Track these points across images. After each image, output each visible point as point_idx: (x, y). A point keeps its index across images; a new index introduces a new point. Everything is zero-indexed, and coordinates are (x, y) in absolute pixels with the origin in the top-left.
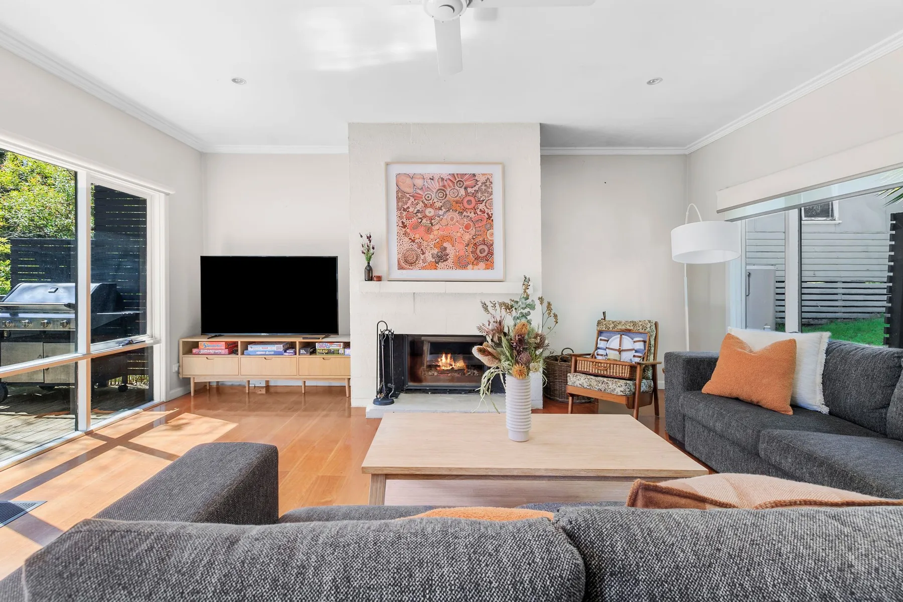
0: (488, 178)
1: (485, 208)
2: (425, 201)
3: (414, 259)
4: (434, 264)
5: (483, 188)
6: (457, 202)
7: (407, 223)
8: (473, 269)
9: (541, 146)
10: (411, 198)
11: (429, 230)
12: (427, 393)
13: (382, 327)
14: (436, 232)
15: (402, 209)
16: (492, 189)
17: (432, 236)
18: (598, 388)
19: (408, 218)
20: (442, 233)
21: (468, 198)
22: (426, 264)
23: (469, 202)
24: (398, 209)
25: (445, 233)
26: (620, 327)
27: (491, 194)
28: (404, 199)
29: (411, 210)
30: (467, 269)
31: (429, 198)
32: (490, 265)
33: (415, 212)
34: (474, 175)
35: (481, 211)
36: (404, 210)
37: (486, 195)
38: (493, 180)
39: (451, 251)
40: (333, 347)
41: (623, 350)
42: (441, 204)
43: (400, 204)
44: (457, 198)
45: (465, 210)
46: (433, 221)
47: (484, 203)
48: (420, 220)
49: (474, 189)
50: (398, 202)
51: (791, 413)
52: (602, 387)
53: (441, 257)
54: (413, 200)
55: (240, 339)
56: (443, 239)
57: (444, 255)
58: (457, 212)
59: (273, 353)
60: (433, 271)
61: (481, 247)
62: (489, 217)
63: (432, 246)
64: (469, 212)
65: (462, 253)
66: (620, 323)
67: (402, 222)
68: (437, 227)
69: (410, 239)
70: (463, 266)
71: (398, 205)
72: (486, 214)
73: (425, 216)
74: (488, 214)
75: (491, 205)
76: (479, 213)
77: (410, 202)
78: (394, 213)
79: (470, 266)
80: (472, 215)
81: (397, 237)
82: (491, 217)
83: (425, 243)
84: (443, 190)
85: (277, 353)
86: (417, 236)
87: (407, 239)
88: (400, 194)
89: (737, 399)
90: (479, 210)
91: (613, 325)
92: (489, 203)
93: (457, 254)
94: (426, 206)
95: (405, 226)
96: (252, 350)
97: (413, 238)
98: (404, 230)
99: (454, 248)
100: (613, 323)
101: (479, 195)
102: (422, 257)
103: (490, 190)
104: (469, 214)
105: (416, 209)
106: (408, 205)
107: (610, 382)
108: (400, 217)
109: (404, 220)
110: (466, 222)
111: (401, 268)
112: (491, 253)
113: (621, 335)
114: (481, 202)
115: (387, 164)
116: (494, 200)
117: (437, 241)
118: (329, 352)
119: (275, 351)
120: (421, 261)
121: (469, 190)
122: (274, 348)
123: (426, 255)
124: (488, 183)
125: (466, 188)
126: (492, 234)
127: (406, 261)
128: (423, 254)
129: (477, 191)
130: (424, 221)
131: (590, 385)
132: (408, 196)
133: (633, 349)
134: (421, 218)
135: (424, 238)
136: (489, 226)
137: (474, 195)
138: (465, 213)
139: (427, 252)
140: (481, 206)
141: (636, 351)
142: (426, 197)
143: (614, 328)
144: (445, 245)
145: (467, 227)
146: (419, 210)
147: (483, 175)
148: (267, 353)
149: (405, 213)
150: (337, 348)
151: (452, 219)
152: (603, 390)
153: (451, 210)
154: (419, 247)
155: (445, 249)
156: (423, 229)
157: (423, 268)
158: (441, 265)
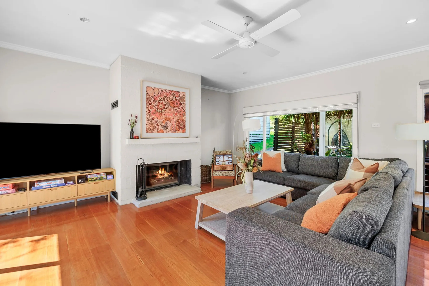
0: (184, 94)
1: (183, 107)
2: (159, 101)
3: (154, 128)
4: (162, 130)
5: (182, 98)
6: (172, 103)
7: (151, 110)
8: (178, 133)
9: (201, 84)
10: (153, 99)
11: (160, 115)
12: (154, 190)
13: (141, 162)
14: (163, 116)
15: (149, 103)
16: (185, 99)
17: (161, 118)
18: (225, 175)
19: (151, 108)
20: (166, 116)
21: (177, 102)
22: (159, 130)
23: (177, 103)
24: (147, 103)
25: (167, 116)
26: (221, 153)
27: (185, 101)
28: (150, 99)
29: (153, 104)
30: (176, 133)
31: (161, 100)
32: (184, 131)
33: (155, 106)
34: (179, 92)
35: (181, 108)
36: (150, 104)
37: (183, 101)
38: (186, 95)
39: (169, 124)
40: (100, 176)
41: (225, 161)
42: (166, 103)
43: (148, 101)
44: (172, 101)
45: (175, 107)
46: (162, 111)
47: (182, 104)
48: (156, 110)
49: (179, 98)
50: (147, 100)
51: (282, 172)
52: (227, 174)
53: (165, 127)
54: (154, 100)
55: (26, 180)
56: (167, 119)
57: (167, 126)
58: (172, 107)
59: (57, 185)
60: (162, 134)
61: (181, 123)
62: (184, 111)
63: (161, 122)
64: (177, 108)
65: (174, 126)
66: (221, 151)
67: (149, 110)
68: (164, 113)
69: (152, 118)
70: (174, 131)
71: (147, 102)
72: (183, 109)
73: (159, 108)
74: (184, 109)
75: (185, 105)
76: (180, 108)
77: (152, 101)
78: (145, 105)
79: (177, 131)
80: (178, 109)
81: (146, 117)
82: (185, 111)
83: (159, 121)
84: (167, 97)
85: (59, 185)
86: (155, 117)
87: (150, 118)
88: (148, 96)
89: (270, 171)
90: (180, 107)
91: (219, 152)
92: (184, 104)
93: (172, 126)
94: (159, 103)
95: (150, 112)
96: (39, 186)
97: (153, 118)
98: (149, 114)
99: (171, 123)
100: (219, 151)
101: (181, 101)
102: (157, 127)
103: (184, 99)
104: (176, 109)
105: (155, 104)
106: (151, 102)
107: (229, 172)
108: (148, 108)
109: (150, 109)
110: (175, 112)
111: (147, 132)
112: (184, 126)
113: (224, 156)
114: (181, 104)
115: (143, 81)
116: (186, 104)
117: (164, 120)
118: (97, 179)
119: (58, 184)
120: (157, 129)
121: (177, 98)
122: (58, 182)
123: (159, 126)
124: (184, 96)
125: (176, 97)
126: (185, 118)
127: (150, 129)
128: (158, 125)
129: (180, 99)
130: (158, 110)
131: (223, 174)
132: (151, 97)
133: (229, 160)
134: (157, 109)
135: (158, 118)
136: (184, 114)
137: (179, 101)
138: (175, 108)
139: (159, 125)
140: (181, 106)
141: (229, 161)
142: (160, 99)
143: (219, 153)
144: (167, 122)
145: (176, 114)
146: (156, 105)
147: (182, 92)
148: (52, 186)
149: (150, 106)
150: (102, 176)
151: (170, 110)
152: (227, 175)
153: (170, 106)
154: (156, 122)
155: (167, 123)
156: (158, 114)
157: (158, 132)
158: (165, 131)
